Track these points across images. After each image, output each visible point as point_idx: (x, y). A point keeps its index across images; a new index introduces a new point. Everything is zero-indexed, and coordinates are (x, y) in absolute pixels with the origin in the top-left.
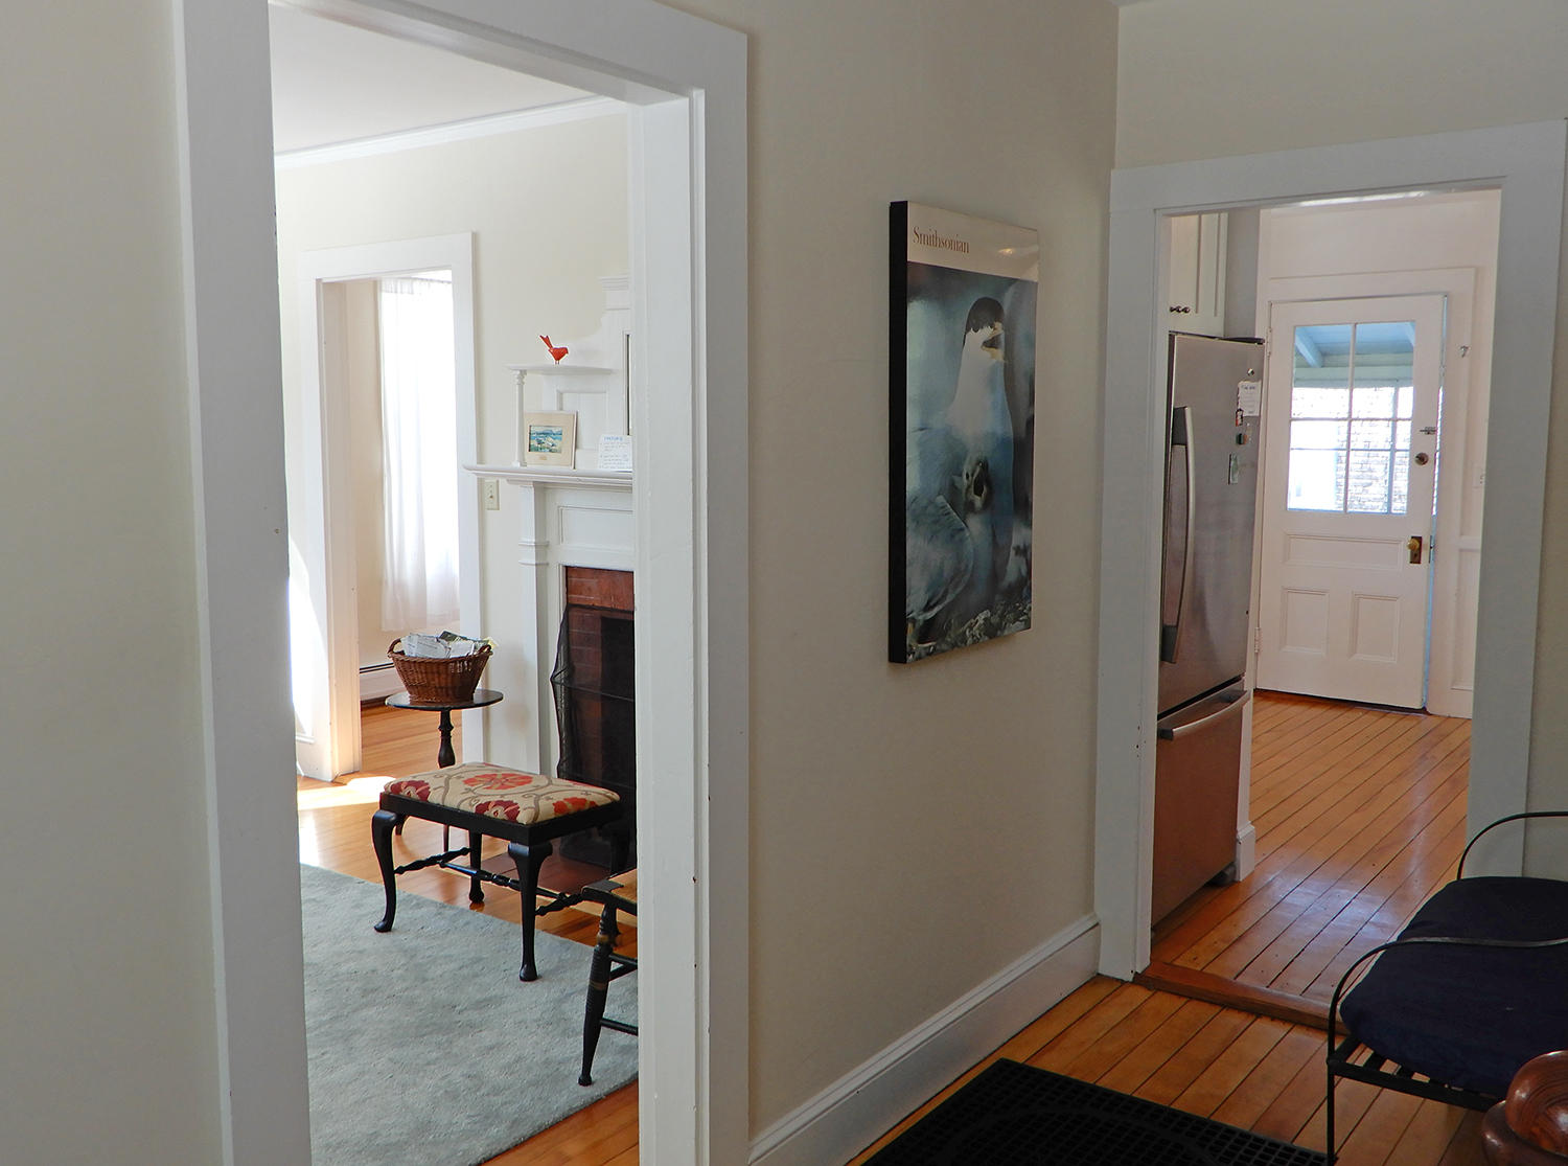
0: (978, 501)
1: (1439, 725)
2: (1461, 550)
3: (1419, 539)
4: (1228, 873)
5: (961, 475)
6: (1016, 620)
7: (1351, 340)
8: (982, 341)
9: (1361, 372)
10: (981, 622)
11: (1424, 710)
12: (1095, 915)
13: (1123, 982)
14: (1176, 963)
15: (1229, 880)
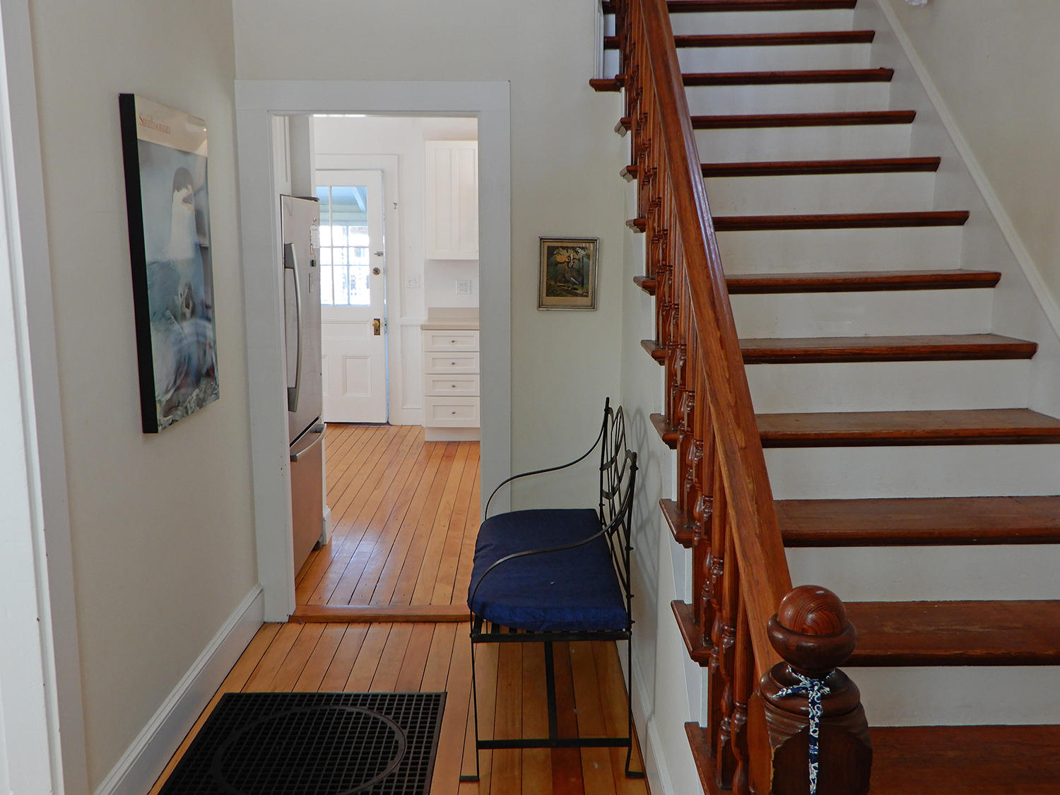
0: (188, 312)
1: (399, 431)
2: (402, 326)
3: (379, 320)
4: (320, 541)
5: (177, 295)
6: (212, 394)
7: (329, 196)
8: (181, 200)
9: (336, 216)
10: (195, 397)
11: (388, 423)
12: (260, 585)
13: (282, 624)
14: (309, 603)
15: (321, 545)
